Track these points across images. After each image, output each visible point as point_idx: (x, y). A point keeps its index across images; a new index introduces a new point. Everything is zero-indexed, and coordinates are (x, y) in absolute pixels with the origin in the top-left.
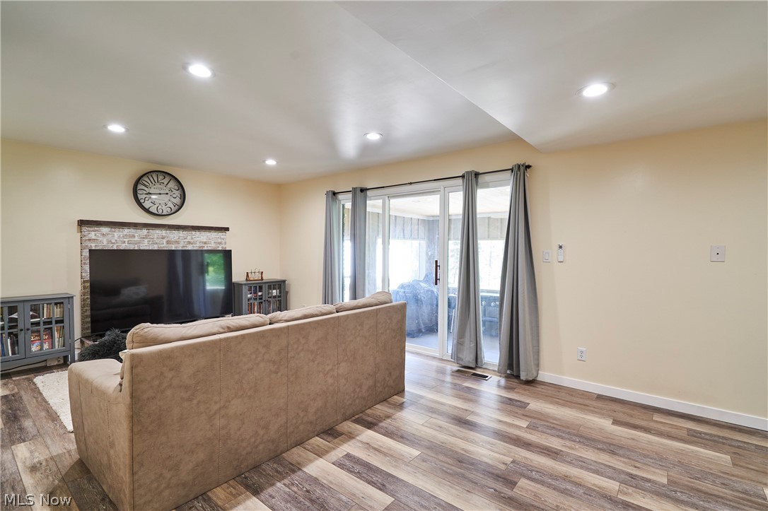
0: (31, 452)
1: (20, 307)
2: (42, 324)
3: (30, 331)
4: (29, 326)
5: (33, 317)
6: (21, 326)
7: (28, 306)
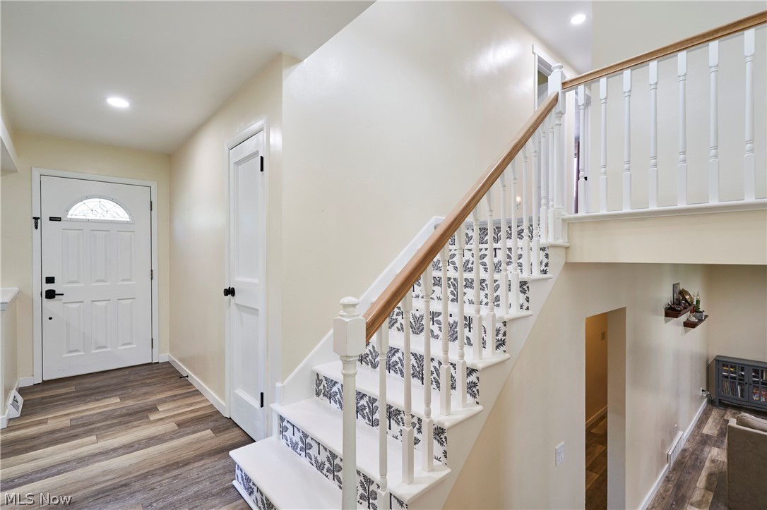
0: (718, 454)
1: (746, 368)
2: (760, 383)
3: (752, 386)
4: (752, 383)
5: (754, 377)
6: (746, 380)
7: (751, 369)
